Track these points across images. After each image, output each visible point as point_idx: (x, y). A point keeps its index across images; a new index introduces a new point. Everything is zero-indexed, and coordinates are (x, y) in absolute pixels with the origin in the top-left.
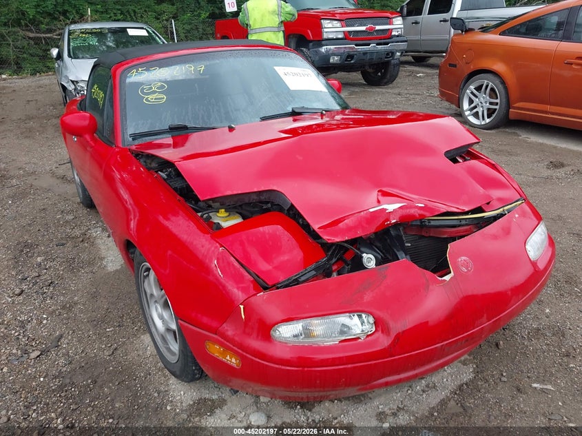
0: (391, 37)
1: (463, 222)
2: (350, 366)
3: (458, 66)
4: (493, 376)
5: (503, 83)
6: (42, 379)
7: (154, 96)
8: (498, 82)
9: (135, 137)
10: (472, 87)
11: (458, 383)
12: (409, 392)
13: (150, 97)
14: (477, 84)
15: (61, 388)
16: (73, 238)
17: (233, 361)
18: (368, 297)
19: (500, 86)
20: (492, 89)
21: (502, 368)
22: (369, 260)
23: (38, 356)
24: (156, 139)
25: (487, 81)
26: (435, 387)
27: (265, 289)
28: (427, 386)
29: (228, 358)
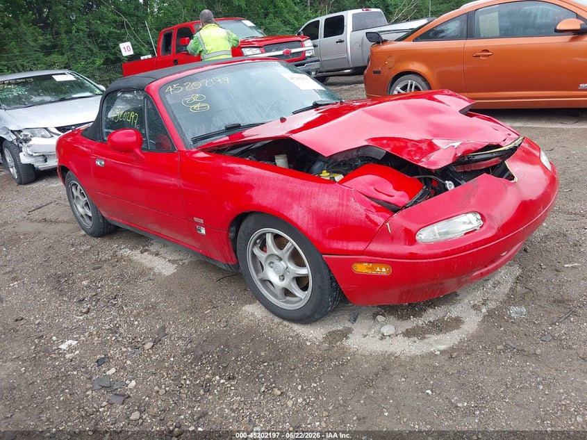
0: (305, 58)
1: (494, 155)
2: (475, 250)
3: (382, 72)
4: (535, 268)
5: (425, 80)
6: (172, 359)
7: (198, 105)
8: (420, 80)
9: (195, 140)
10: (398, 88)
11: (514, 277)
12: (485, 289)
13: (195, 107)
14: (402, 84)
15: (198, 359)
16: (106, 261)
17: (383, 270)
18: (473, 201)
19: (423, 83)
20: (417, 88)
21: (537, 262)
22: (450, 185)
23: (153, 346)
24: (216, 139)
25: (411, 81)
26: (499, 283)
27: (395, 212)
28: (494, 283)
29: (378, 270)
